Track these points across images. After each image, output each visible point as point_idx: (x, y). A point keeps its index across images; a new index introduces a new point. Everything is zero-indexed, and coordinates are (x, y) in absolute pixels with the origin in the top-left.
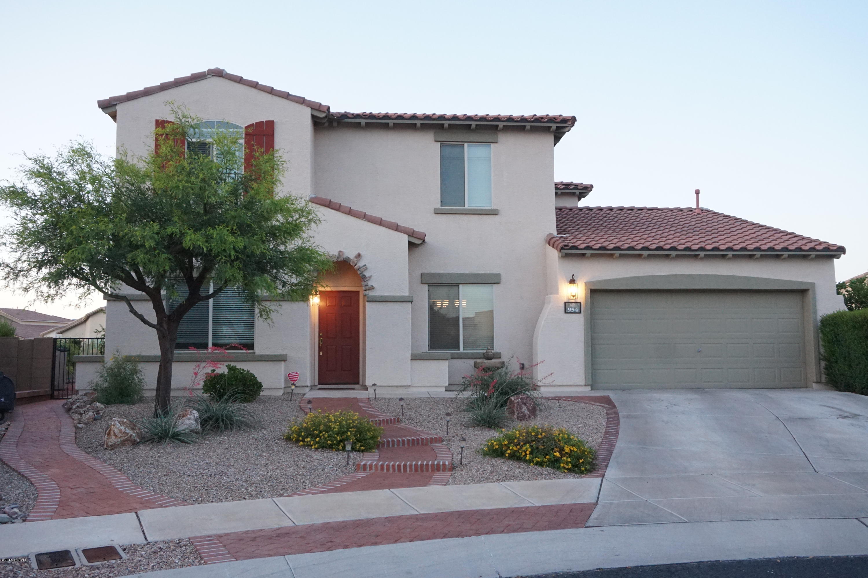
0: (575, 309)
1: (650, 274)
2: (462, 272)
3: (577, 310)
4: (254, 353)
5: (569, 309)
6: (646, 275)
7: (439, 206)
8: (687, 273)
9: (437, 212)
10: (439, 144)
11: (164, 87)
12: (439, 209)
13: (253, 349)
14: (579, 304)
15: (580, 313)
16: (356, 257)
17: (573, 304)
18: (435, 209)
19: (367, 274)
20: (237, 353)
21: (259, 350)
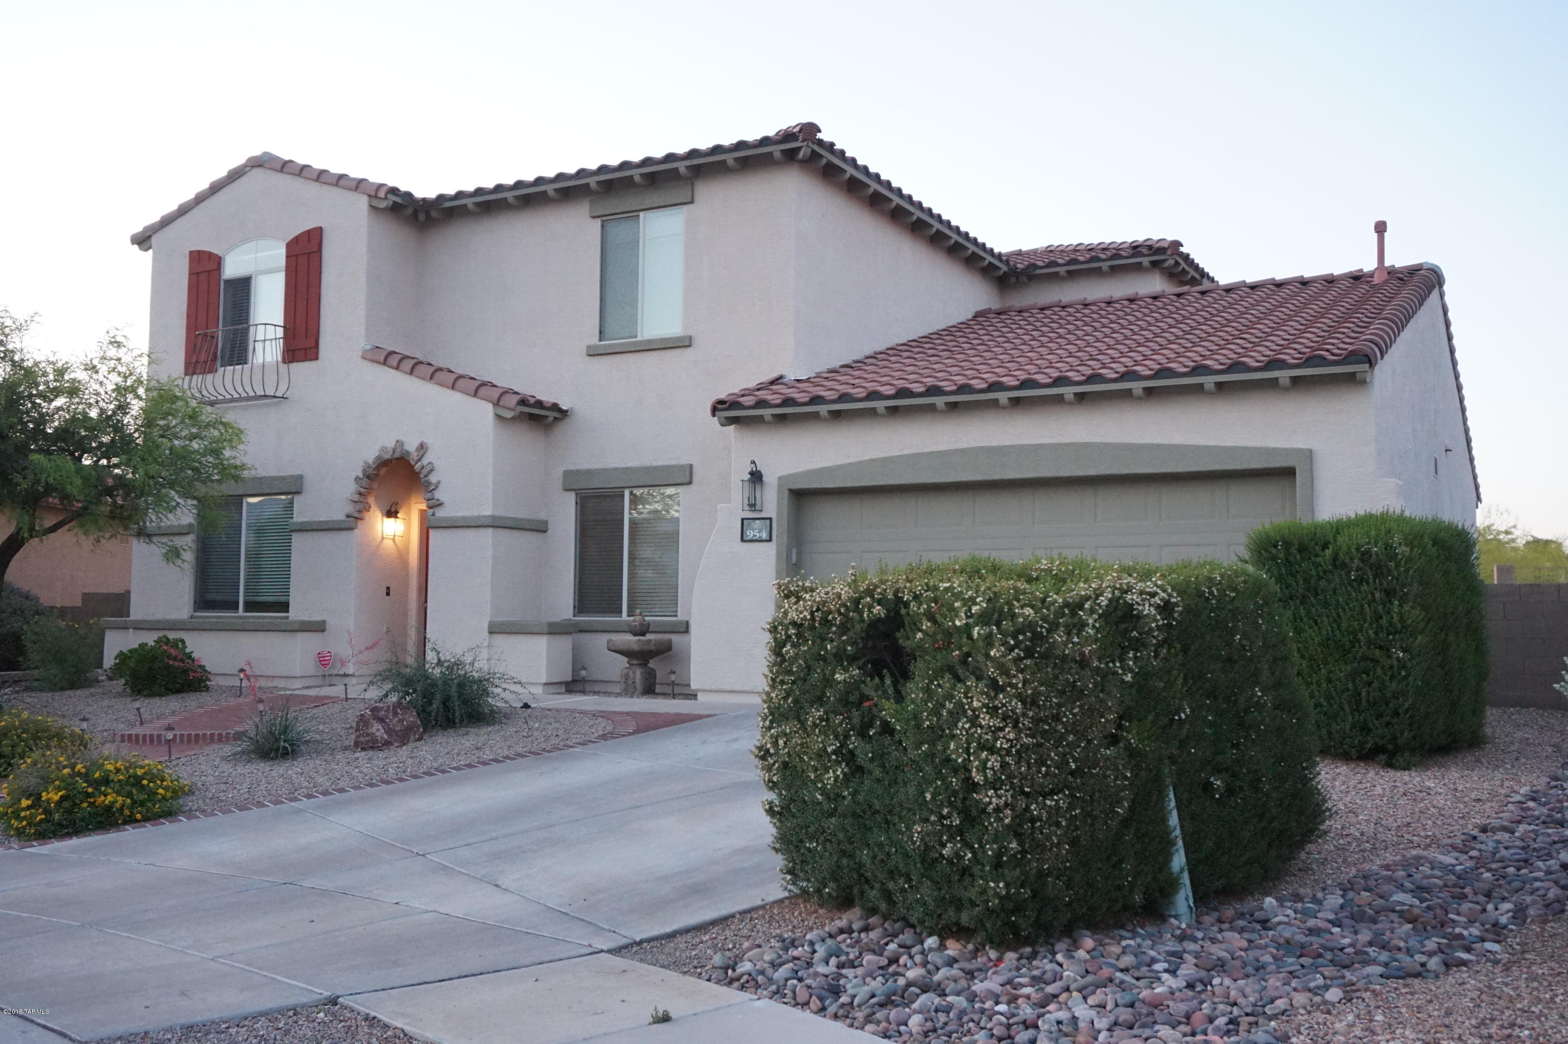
0: (759, 532)
1: (913, 451)
2: (629, 465)
3: (764, 535)
4: (287, 618)
5: (750, 534)
6: (906, 452)
7: (595, 341)
8: (995, 443)
9: (593, 353)
10: (598, 222)
11: (200, 199)
12: (596, 346)
13: (287, 611)
14: (768, 521)
15: (770, 540)
16: (418, 450)
17: (757, 522)
18: (589, 347)
19: (433, 479)
20: (271, 617)
21: (296, 613)
